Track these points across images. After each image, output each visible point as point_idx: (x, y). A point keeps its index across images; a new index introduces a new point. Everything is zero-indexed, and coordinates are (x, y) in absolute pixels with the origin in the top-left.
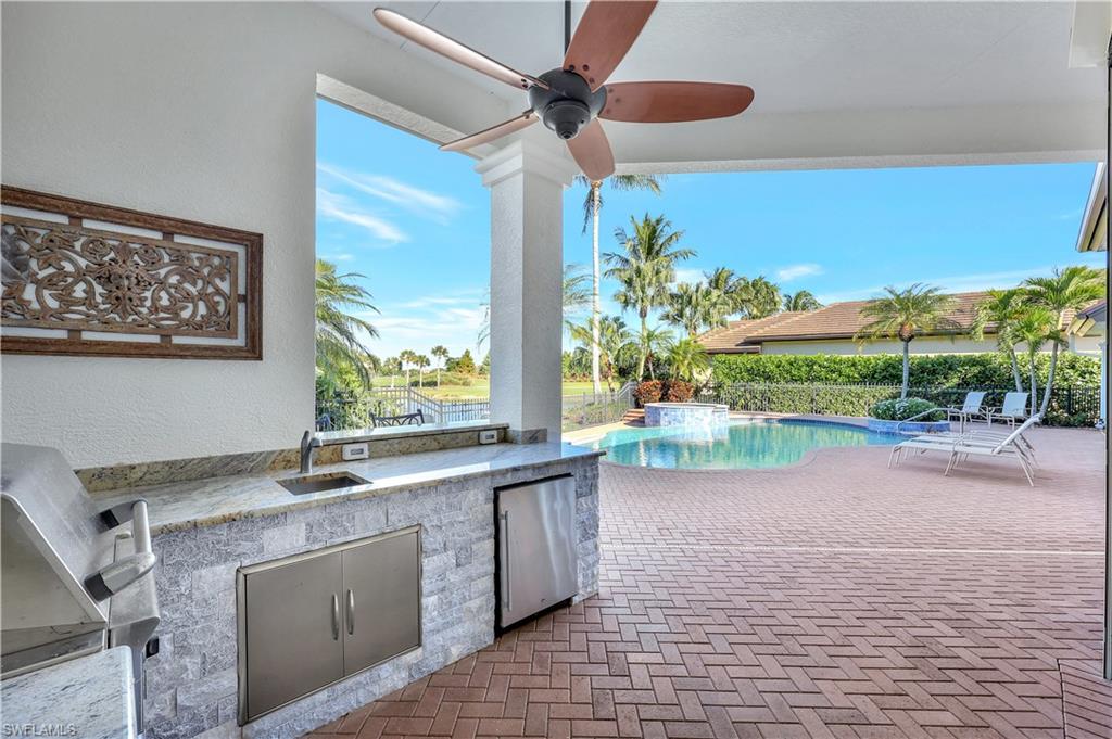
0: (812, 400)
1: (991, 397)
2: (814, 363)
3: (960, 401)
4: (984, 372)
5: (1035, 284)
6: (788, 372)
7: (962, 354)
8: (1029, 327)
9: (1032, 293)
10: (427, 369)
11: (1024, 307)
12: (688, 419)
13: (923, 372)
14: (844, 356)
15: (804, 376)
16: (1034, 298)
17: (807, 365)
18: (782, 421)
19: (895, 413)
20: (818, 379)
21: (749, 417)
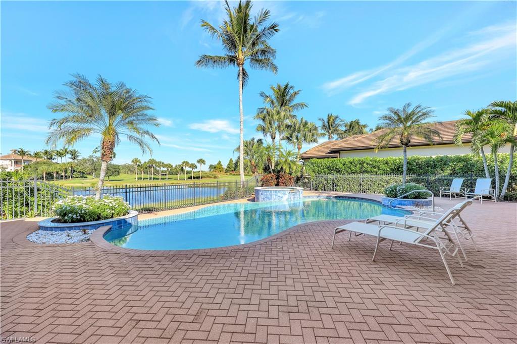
0: (360, 185)
1: (469, 182)
2: (364, 162)
3: (449, 184)
4: (466, 166)
5: (498, 106)
6: (350, 168)
7: (453, 156)
8: (492, 134)
9: (496, 112)
10: (195, 170)
11: (489, 122)
12: (274, 197)
13: (428, 167)
14: (381, 158)
15: (358, 170)
16: (497, 115)
17: (360, 164)
18: (337, 197)
19: (396, 193)
20: (366, 172)
21: (317, 195)
